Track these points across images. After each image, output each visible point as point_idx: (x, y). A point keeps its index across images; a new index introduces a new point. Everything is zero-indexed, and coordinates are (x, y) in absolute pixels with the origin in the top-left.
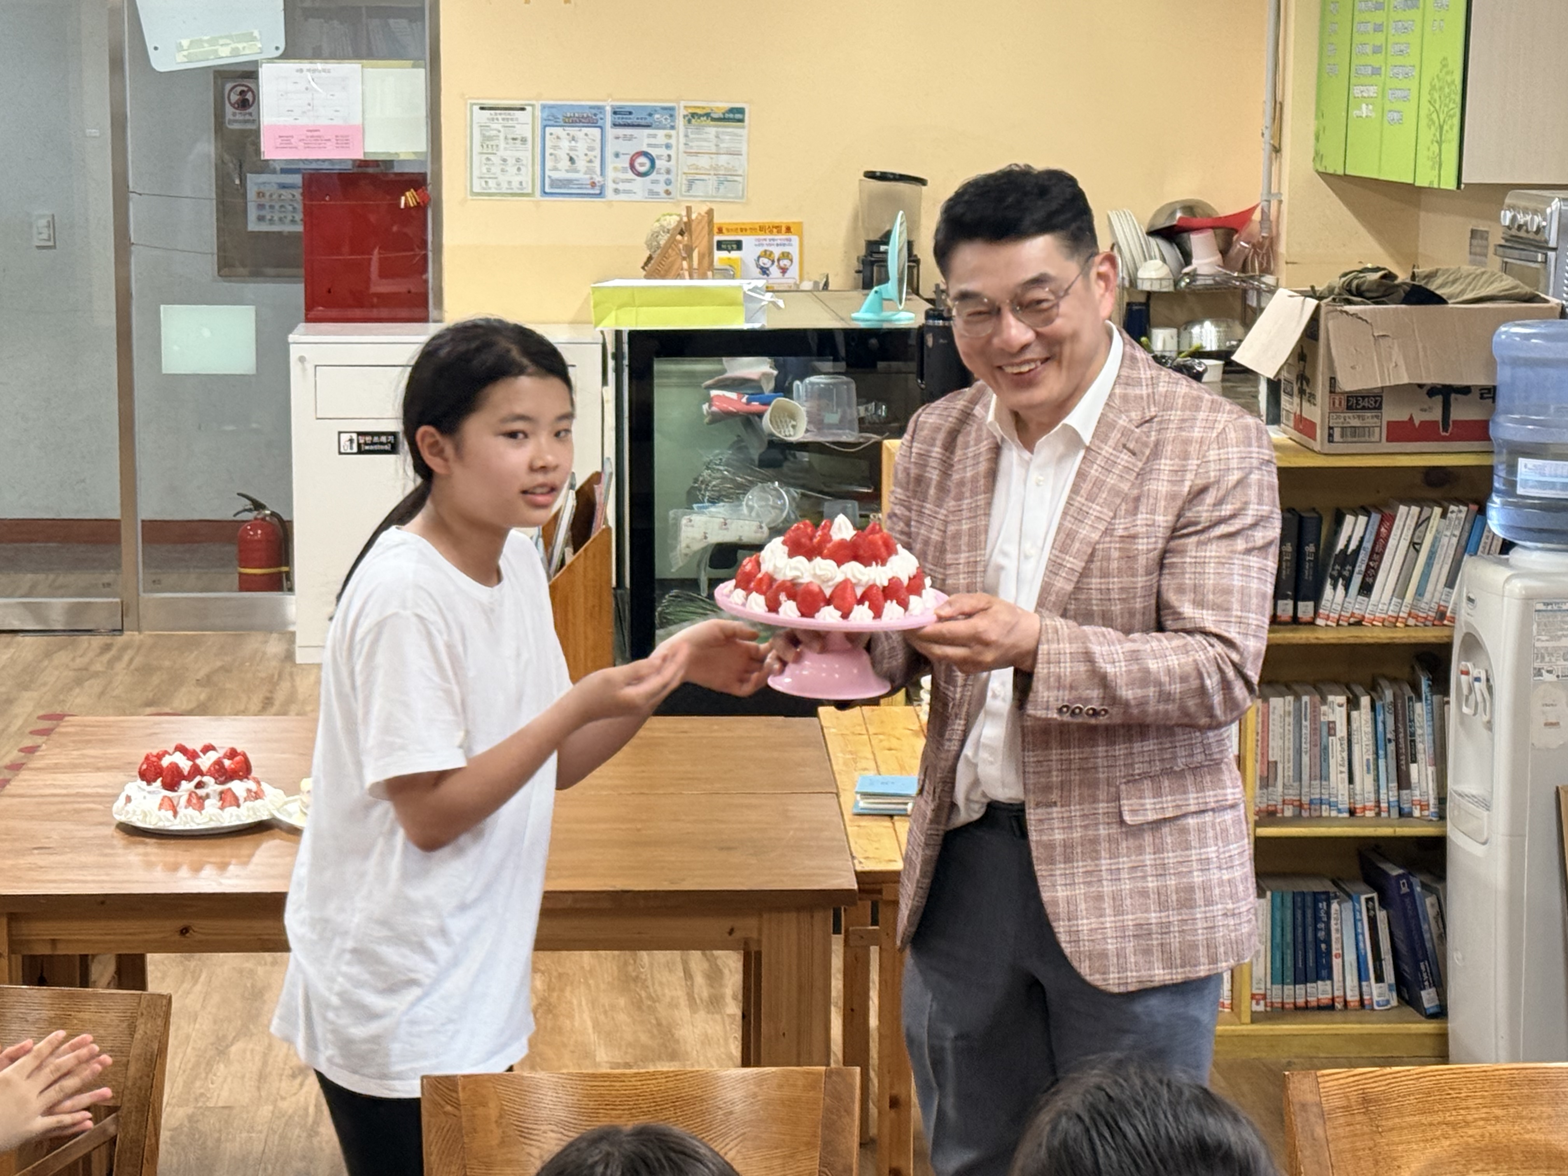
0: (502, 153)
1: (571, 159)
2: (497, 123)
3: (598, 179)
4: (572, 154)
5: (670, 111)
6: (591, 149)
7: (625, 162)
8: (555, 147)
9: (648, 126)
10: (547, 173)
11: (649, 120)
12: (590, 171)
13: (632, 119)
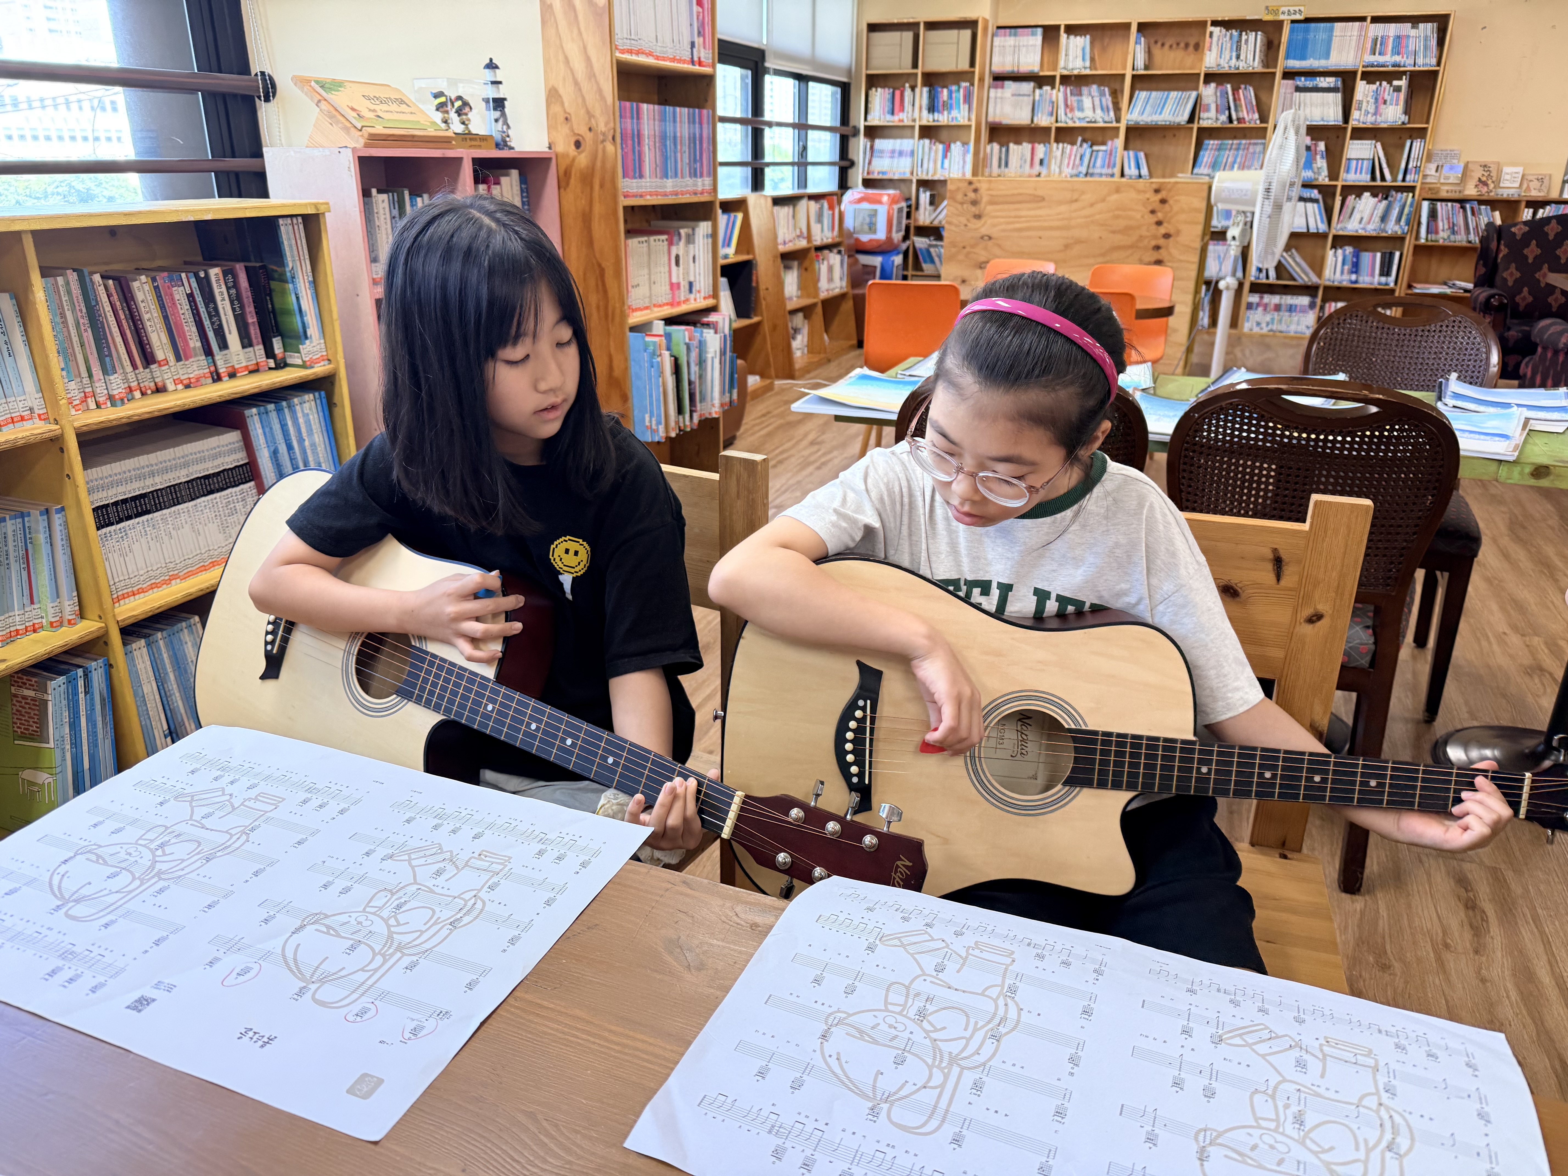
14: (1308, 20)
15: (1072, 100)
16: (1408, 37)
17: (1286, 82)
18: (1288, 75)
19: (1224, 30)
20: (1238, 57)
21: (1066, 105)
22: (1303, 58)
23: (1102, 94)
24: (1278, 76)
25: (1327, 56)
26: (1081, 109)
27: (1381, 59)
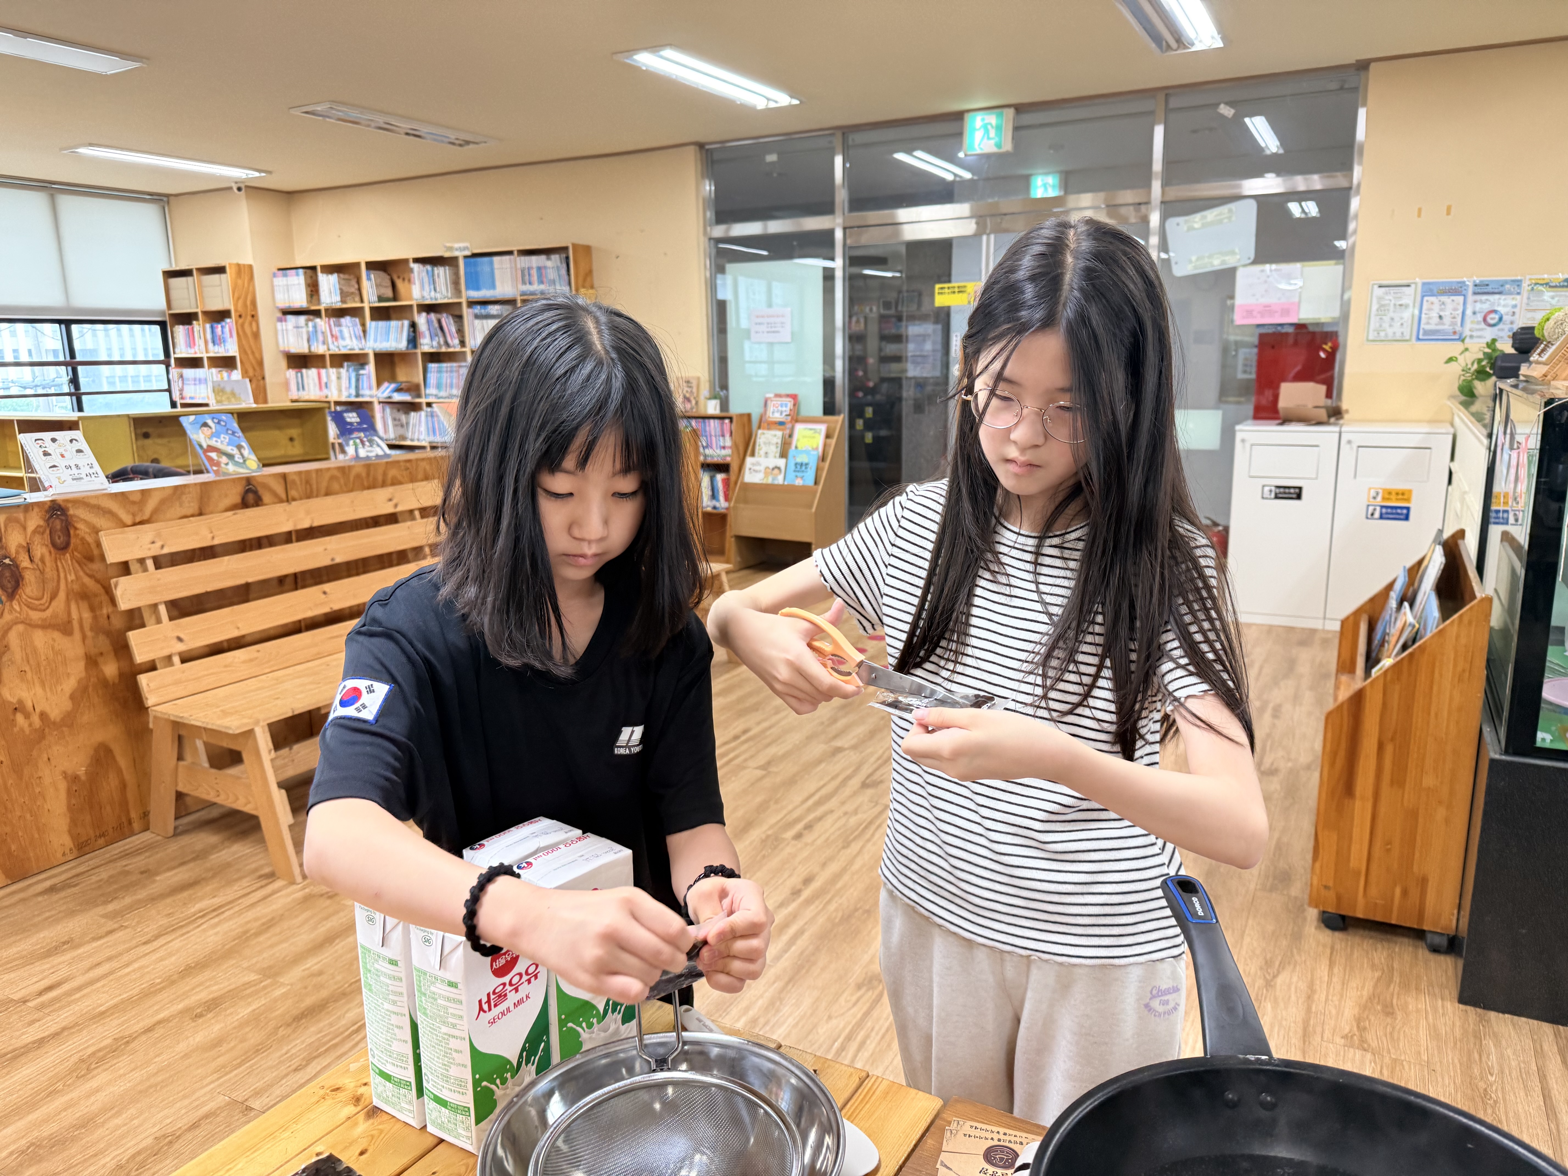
0: (1391, 314)
1: (1440, 317)
2: (1390, 297)
3: (1458, 328)
4: (1442, 314)
5: (1518, 283)
6: (1455, 309)
7: (1480, 317)
8: (1430, 309)
9: (1500, 293)
10: (1422, 326)
11: (1501, 289)
12: (1453, 324)
13: (1489, 289)
14: (475, 255)
15: (336, 330)
16: (545, 267)
17: (470, 310)
18: (472, 304)
19: (421, 266)
20: (435, 290)
21: (332, 336)
22: (478, 288)
23: (355, 325)
24: (464, 305)
25: (493, 286)
26: (343, 338)
27: (531, 288)
